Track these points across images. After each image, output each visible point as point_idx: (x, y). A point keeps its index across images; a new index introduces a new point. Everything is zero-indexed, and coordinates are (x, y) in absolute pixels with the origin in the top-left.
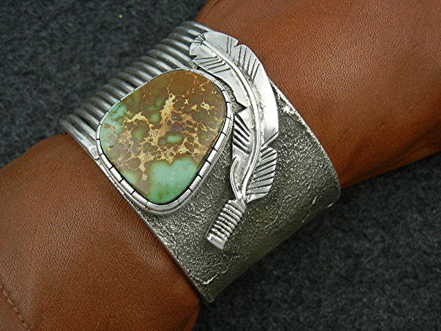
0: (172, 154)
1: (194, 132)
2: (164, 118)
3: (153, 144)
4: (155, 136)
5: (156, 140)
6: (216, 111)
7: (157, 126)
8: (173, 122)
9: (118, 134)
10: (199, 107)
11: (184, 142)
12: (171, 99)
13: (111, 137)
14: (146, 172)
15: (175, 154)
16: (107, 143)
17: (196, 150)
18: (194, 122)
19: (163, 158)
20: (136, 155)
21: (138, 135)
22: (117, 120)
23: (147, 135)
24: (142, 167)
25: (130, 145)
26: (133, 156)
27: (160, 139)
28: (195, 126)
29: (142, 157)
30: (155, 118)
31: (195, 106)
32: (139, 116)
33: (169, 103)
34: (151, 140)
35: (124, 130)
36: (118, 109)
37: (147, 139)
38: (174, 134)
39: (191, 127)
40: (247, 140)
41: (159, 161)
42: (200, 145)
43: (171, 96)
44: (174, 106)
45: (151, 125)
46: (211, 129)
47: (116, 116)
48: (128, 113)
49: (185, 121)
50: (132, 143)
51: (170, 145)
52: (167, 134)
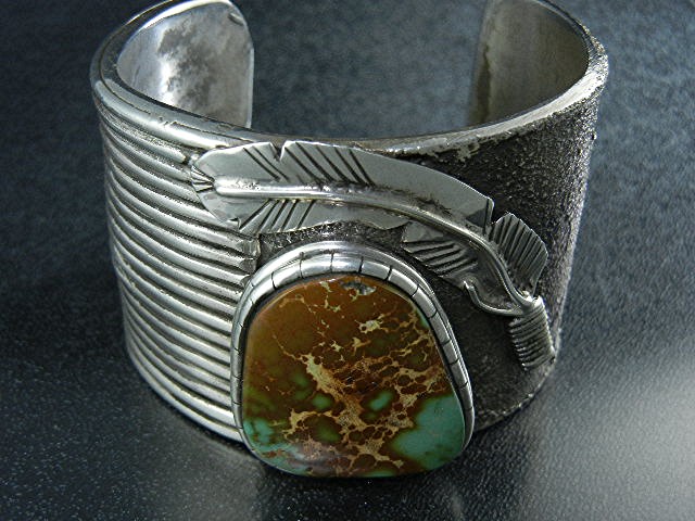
0: (401, 418)
1: (397, 369)
2: (332, 391)
3: (360, 429)
4: (351, 420)
5: (357, 422)
6: (392, 315)
7: (338, 408)
8: (353, 386)
9: (299, 454)
10: (362, 338)
11: (399, 392)
12: (310, 362)
13: (292, 461)
14: (394, 458)
15: (405, 413)
16: (297, 470)
17: (425, 383)
18: (380, 360)
19: (395, 430)
20: (355, 455)
21: (325, 435)
22: (273, 442)
23: (340, 427)
24: (379, 458)
26: (352, 458)
27: (363, 417)
28: (389, 362)
29: (365, 450)
30: (320, 402)
31: (357, 341)
32: (296, 418)
33: (314, 369)
34: (353, 427)
35: (300, 445)
36: (254, 429)
37: (345, 430)
38: (373, 396)
39: (385, 368)
40: (457, 252)
41: (394, 437)
42: (424, 373)
43: (306, 360)
44: (325, 367)
45: (328, 414)
46: (416, 342)
47: (264, 439)
48: (276, 424)
49: (367, 370)
50: (331, 448)
51: (385, 411)
52: (364, 403)
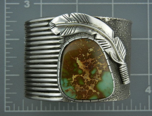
0: (99, 77)
1: (97, 62)
2: (82, 68)
3: (89, 80)
4: (87, 77)
5: (88, 78)
6: (95, 48)
7: (84, 73)
8: (87, 67)
9: (74, 89)
11: (98, 69)
12: (78, 60)
13: (73, 93)
14: (97, 91)
15: (99, 76)
16: (74, 96)
17: (103, 67)
18: (93, 59)
19: (97, 81)
20: (88, 90)
21: (81, 83)
22: (68, 86)
23: (84, 80)
24: (94, 91)
25: (82, 89)
26: (87, 91)
27: (90, 76)
28: (95, 60)
29: (90, 88)
30: (80, 72)
31: (88, 54)
32: (74, 77)
33: (78, 62)
34: (87, 80)
35: (74, 87)
36: (63, 82)
37: (85, 81)
38: (92, 70)
39: (94, 62)
40: (107, 44)
41: (97, 83)
42: (103, 64)
43: (76, 59)
44: (81, 61)
45: (82, 75)
47: (66, 85)
48: (69, 79)
49: (91, 62)
50: (82, 87)
51: (95, 75)
52: (90, 72)
